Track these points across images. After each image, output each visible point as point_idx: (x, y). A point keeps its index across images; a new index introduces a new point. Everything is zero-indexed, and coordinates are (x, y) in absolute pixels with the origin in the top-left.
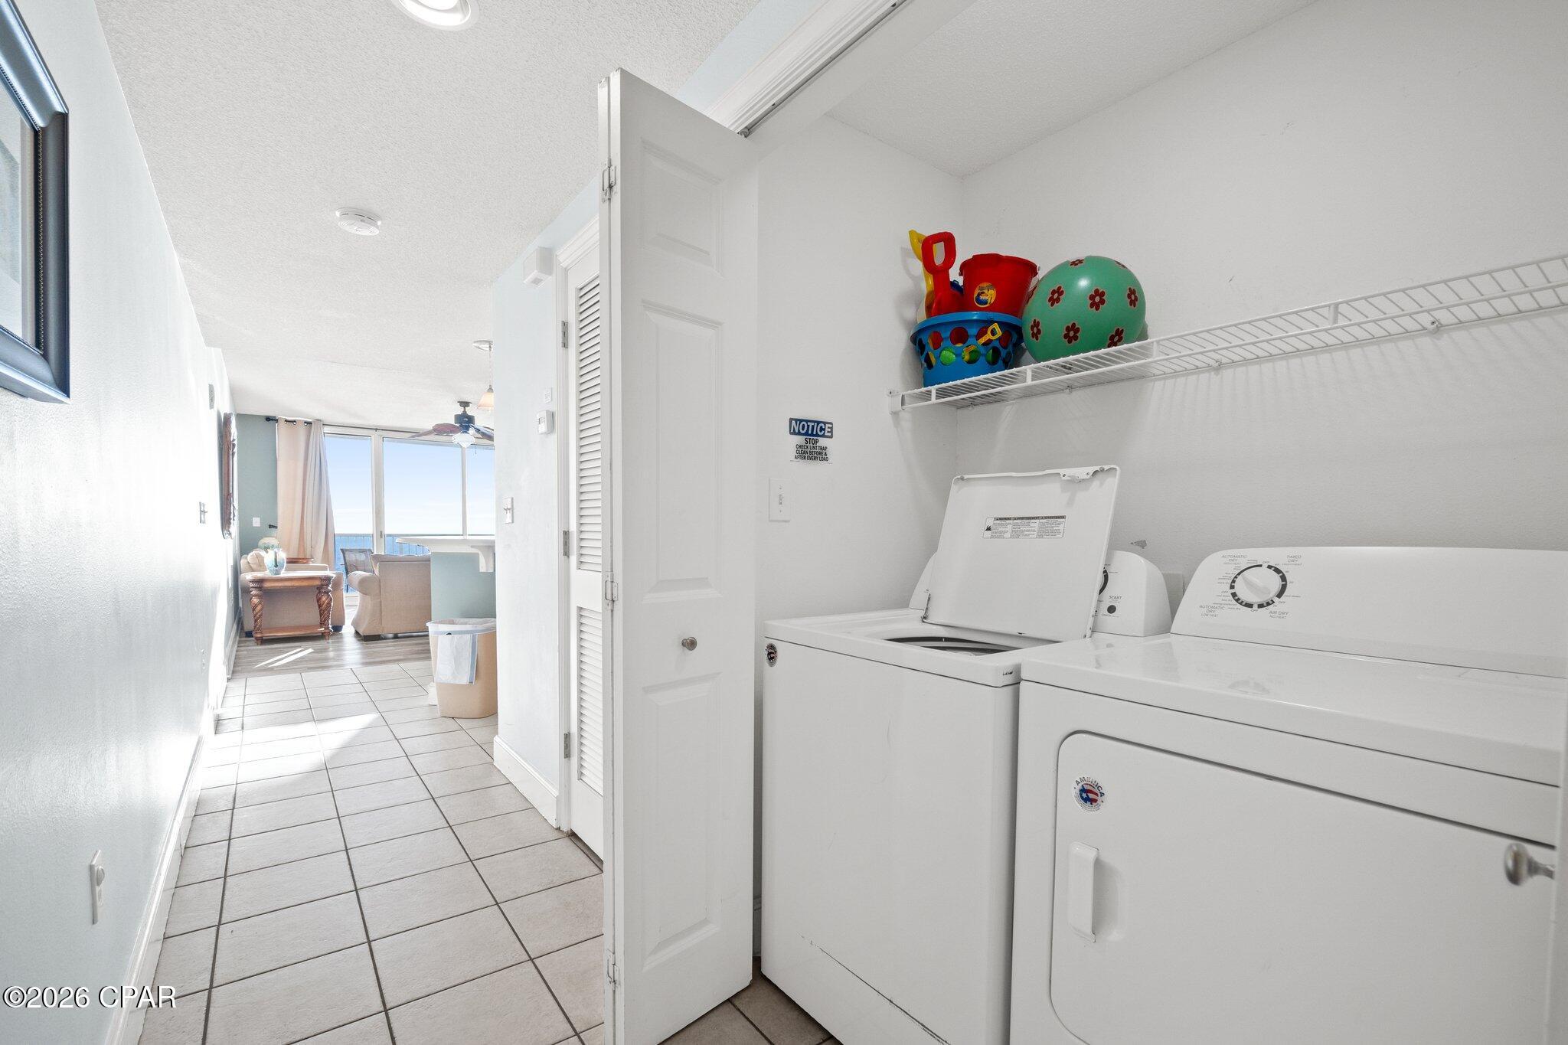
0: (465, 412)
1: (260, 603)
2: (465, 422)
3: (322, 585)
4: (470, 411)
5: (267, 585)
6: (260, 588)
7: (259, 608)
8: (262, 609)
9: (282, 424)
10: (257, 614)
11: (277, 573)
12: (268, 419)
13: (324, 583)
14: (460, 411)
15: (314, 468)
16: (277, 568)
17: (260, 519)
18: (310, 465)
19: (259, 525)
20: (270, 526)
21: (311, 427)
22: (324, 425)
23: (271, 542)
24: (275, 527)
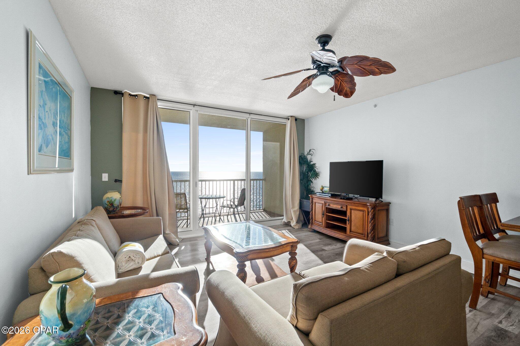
9: (127, 97)
12: (117, 93)
15: (152, 133)
16: (71, 331)
17: (108, 175)
18: (148, 133)
19: (107, 180)
20: (116, 181)
21: (148, 101)
22: (158, 99)
23: (114, 196)
24: (121, 181)
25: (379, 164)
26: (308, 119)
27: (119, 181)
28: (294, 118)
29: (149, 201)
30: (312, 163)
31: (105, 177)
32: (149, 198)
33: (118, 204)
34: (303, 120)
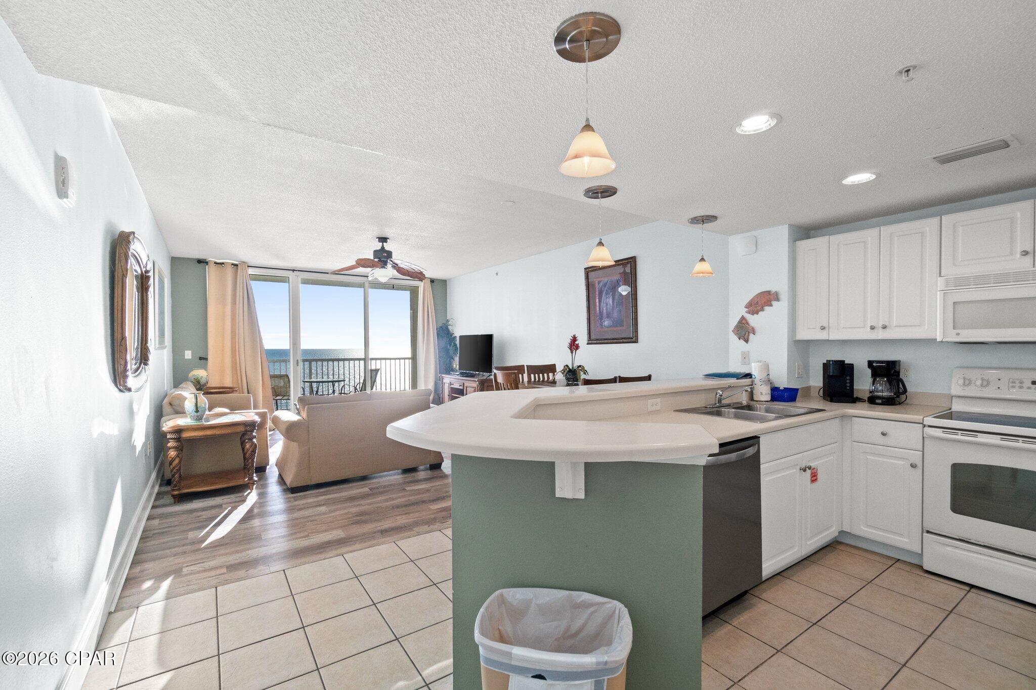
0: (383, 248)
1: (177, 456)
2: (383, 257)
3: (246, 431)
4: (388, 246)
5: (185, 435)
6: (178, 439)
7: (177, 461)
8: (180, 462)
9: (212, 266)
10: (174, 468)
11: (199, 419)
12: (200, 261)
13: (248, 428)
14: (378, 246)
15: (241, 305)
16: (198, 414)
17: (192, 353)
18: (237, 303)
19: (190, 358)
20: (201, 358)
21: (237, 269)
22: (248, 266)
23: (200, 373)
24: (206, 359)
25: (489, 338)
26: (450, 279)
27: (204, 359)
28: (429, 280)
29: (240, 382)
30: (454, 335)
31: (188, 355)
32: (239, 378)
33: (205, 382)
34: (444, 283)
